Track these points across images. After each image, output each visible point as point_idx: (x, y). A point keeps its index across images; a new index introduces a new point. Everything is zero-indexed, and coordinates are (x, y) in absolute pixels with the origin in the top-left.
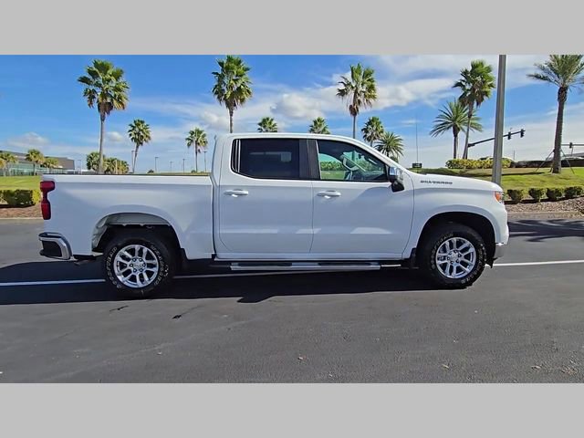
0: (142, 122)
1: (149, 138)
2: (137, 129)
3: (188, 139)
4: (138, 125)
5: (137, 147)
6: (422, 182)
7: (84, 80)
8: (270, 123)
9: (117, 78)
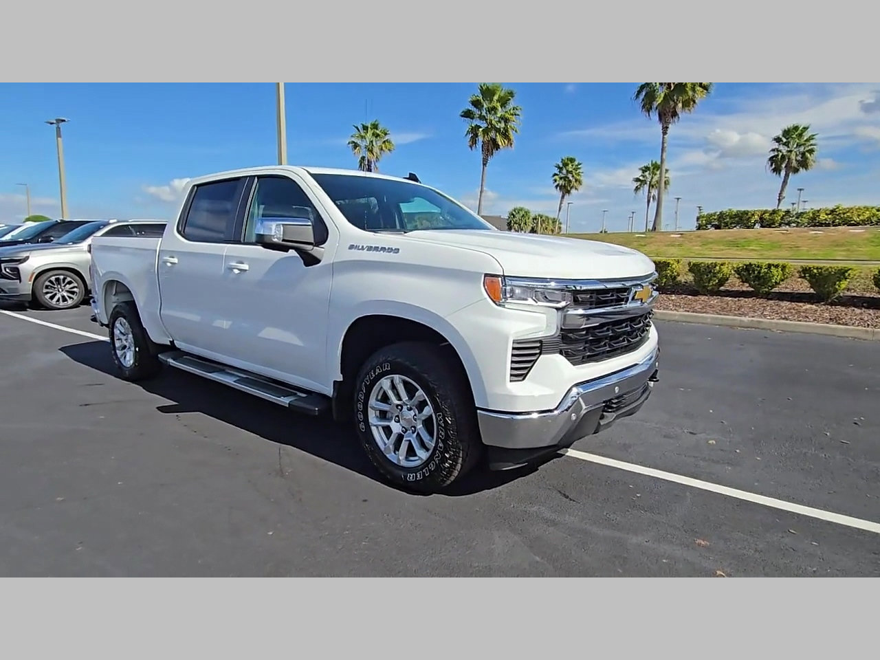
0: (572, 160)
1: (580, 183)
2: (564, 171)
3: (637, 180)
4: (565, 165)
5: (563, 197)
6: (351, 247)
7: (468, 114)
8: (800, 135)
9: (503, 105)
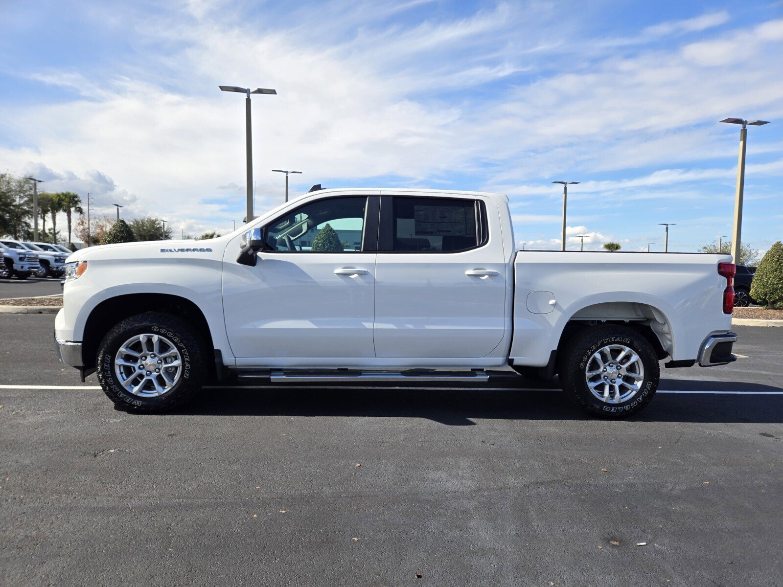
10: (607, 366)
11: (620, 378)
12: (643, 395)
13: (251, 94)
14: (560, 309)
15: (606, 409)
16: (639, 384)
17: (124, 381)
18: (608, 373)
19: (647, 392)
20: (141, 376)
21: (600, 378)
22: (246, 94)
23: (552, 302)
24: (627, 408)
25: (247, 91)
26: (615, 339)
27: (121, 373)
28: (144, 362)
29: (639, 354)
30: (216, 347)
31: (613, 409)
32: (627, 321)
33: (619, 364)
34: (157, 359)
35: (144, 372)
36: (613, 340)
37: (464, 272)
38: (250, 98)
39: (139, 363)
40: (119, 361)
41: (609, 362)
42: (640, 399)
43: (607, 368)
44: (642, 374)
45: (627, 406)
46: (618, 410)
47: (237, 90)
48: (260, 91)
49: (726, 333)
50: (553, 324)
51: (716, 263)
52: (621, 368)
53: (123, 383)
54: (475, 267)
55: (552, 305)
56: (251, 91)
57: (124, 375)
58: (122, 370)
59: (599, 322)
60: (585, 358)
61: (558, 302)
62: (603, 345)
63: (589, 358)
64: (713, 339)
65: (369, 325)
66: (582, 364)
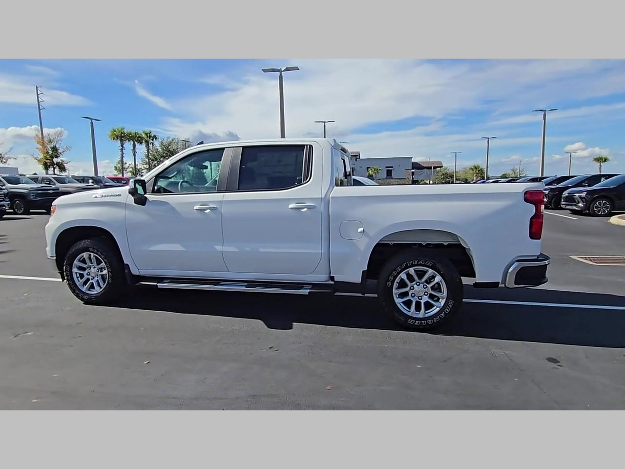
10: (414, 285)
11: (427, 295)
12: (445, 312)
13: (282, 72)
14: (367, 236)
15: (411, 322)
16: (442, 302)
17: (79, 282)
18: (416, 291)
19: (448, 309)
20: (88, 280)
21: (408, 295)
22: (279, 73)
23: (360, 230)
24: (430, 322)
25: (280, 71)
26: (418, 262)
27: (77, 278)
28: (89, 271)
29: (441, 275)
30: (125, 263)
31: (417, 322)
32: (446, 244)
33: (425, 284)
34: (96, 269)
35: (90, 277)
36: (416, 263)
37: (288, 206)
38: (282, 75)
39: (87, 271)
40: (75, 270)
41: (416, 282)
42: (442, 315)
43: (414, 286)
44: (445, 294)
45: (430, 321)
46: (421, 323)
47: (274, 70)
48: (287, 69)
49: (536, 258)
50: (362, 248)
51: (521, 191)
52: (427, 287)
53: (78, 284)
54: (296, 202)
55: (360, 232)
56: (282, 70)
57: (79, 279)
58: (78, 276)
59: (420, 245)
60: (391, 278)
61: (365, 230)
62: (407, 267)
63: (395, 277)
64: (516, 264)
65: (219, 248)
66: (389, 284)
